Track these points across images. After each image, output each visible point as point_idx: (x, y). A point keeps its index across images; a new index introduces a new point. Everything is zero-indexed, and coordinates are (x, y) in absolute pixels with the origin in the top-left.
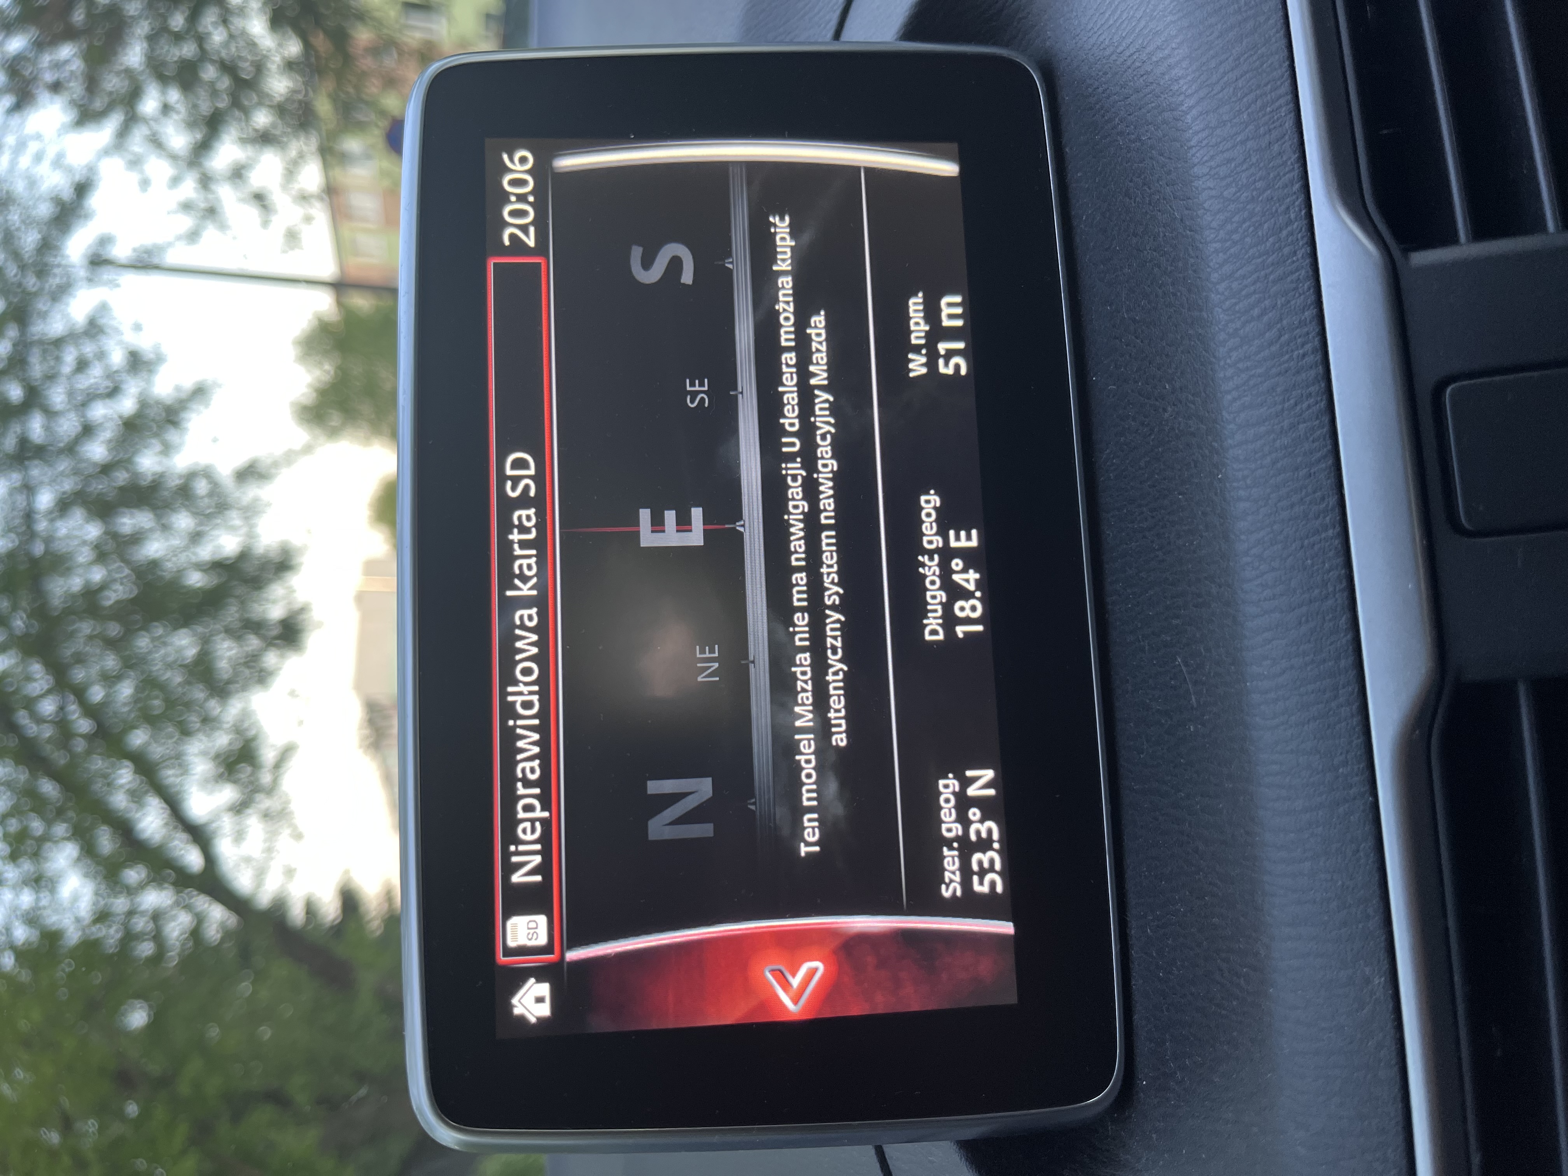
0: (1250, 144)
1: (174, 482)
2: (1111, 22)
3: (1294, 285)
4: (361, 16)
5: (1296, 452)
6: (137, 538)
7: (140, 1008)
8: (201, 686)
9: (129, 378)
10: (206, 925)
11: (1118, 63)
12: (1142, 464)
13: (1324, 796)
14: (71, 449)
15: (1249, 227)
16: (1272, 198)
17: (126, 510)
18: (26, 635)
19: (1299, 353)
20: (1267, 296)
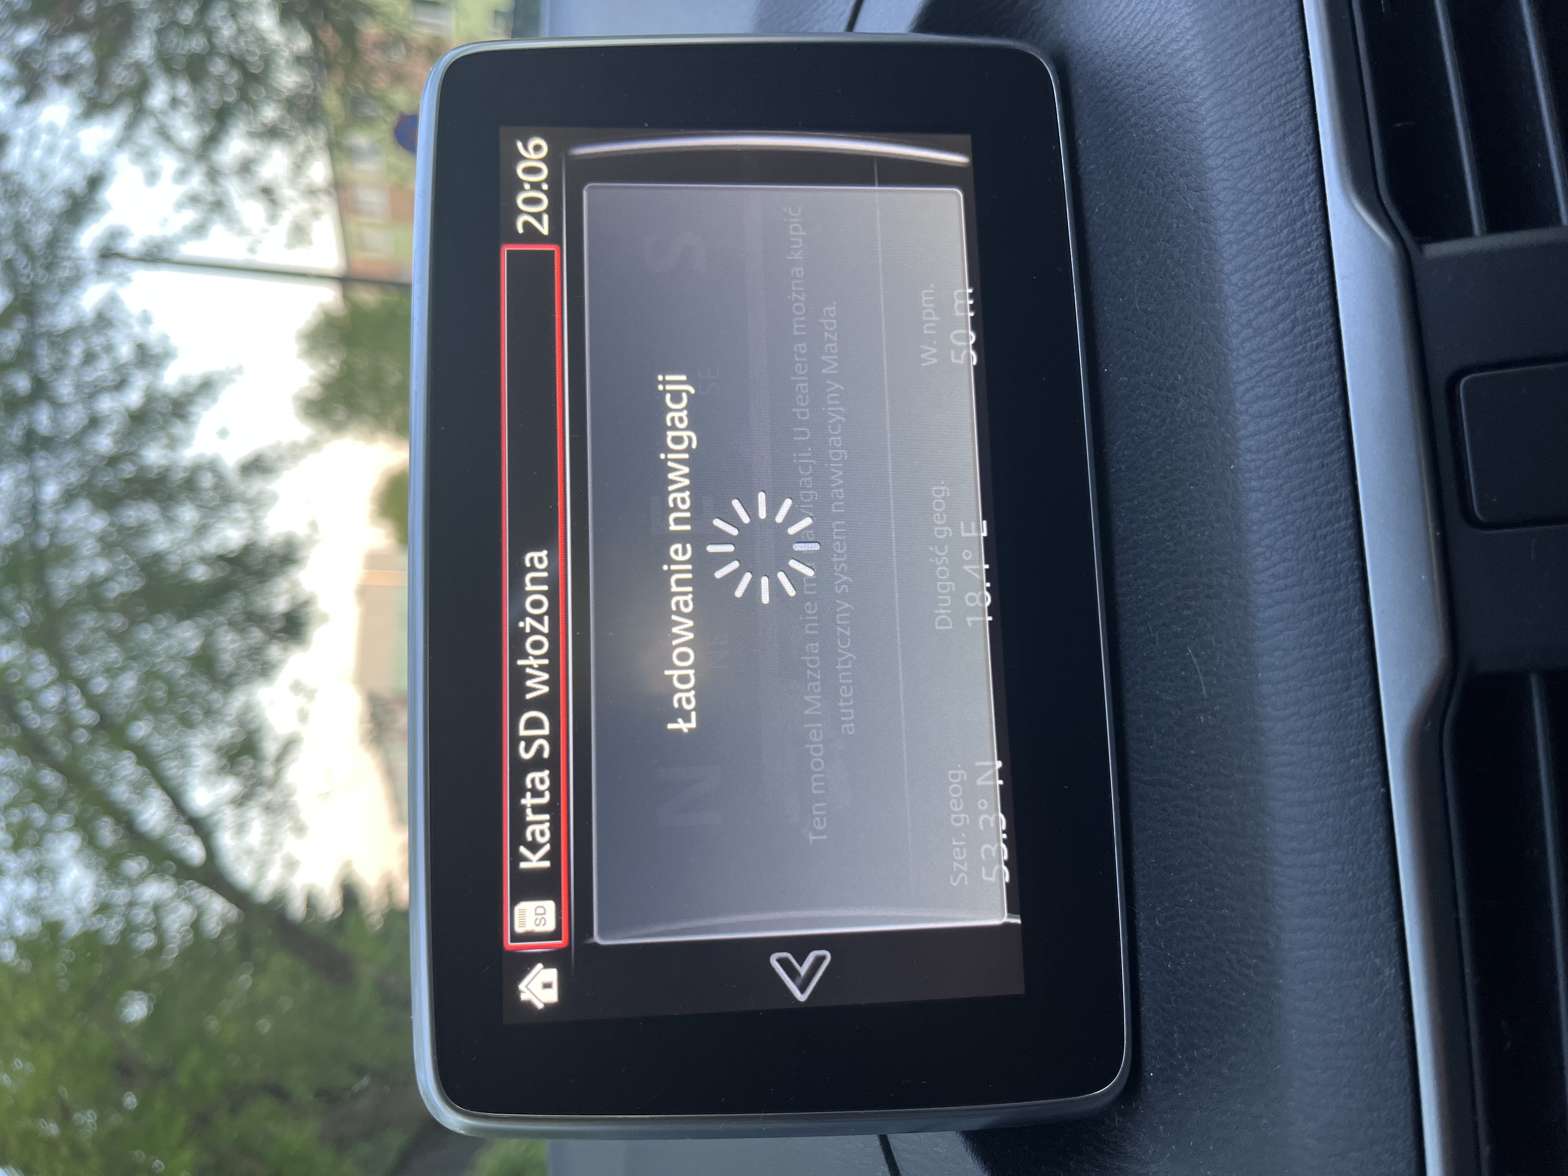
0: (1264, 136)
1: (180, 476)
2: (1125, 14)
3: (1308, 276)
4: (370, 11)
5: (1309, 443)
6: (141, 530)
7: (140, 999)
8: (204, 679)
9: (136, 371)
10: (205, 917)
11: (1132, 55)
12: (1154, 454)
13: (1335, 788)
14: (78, 440)
15: (1263, 218)
16: (1286, 190)
17: (132, 502)
18: (31, 626)
19: (1313, 344)
20: (1280, 287)
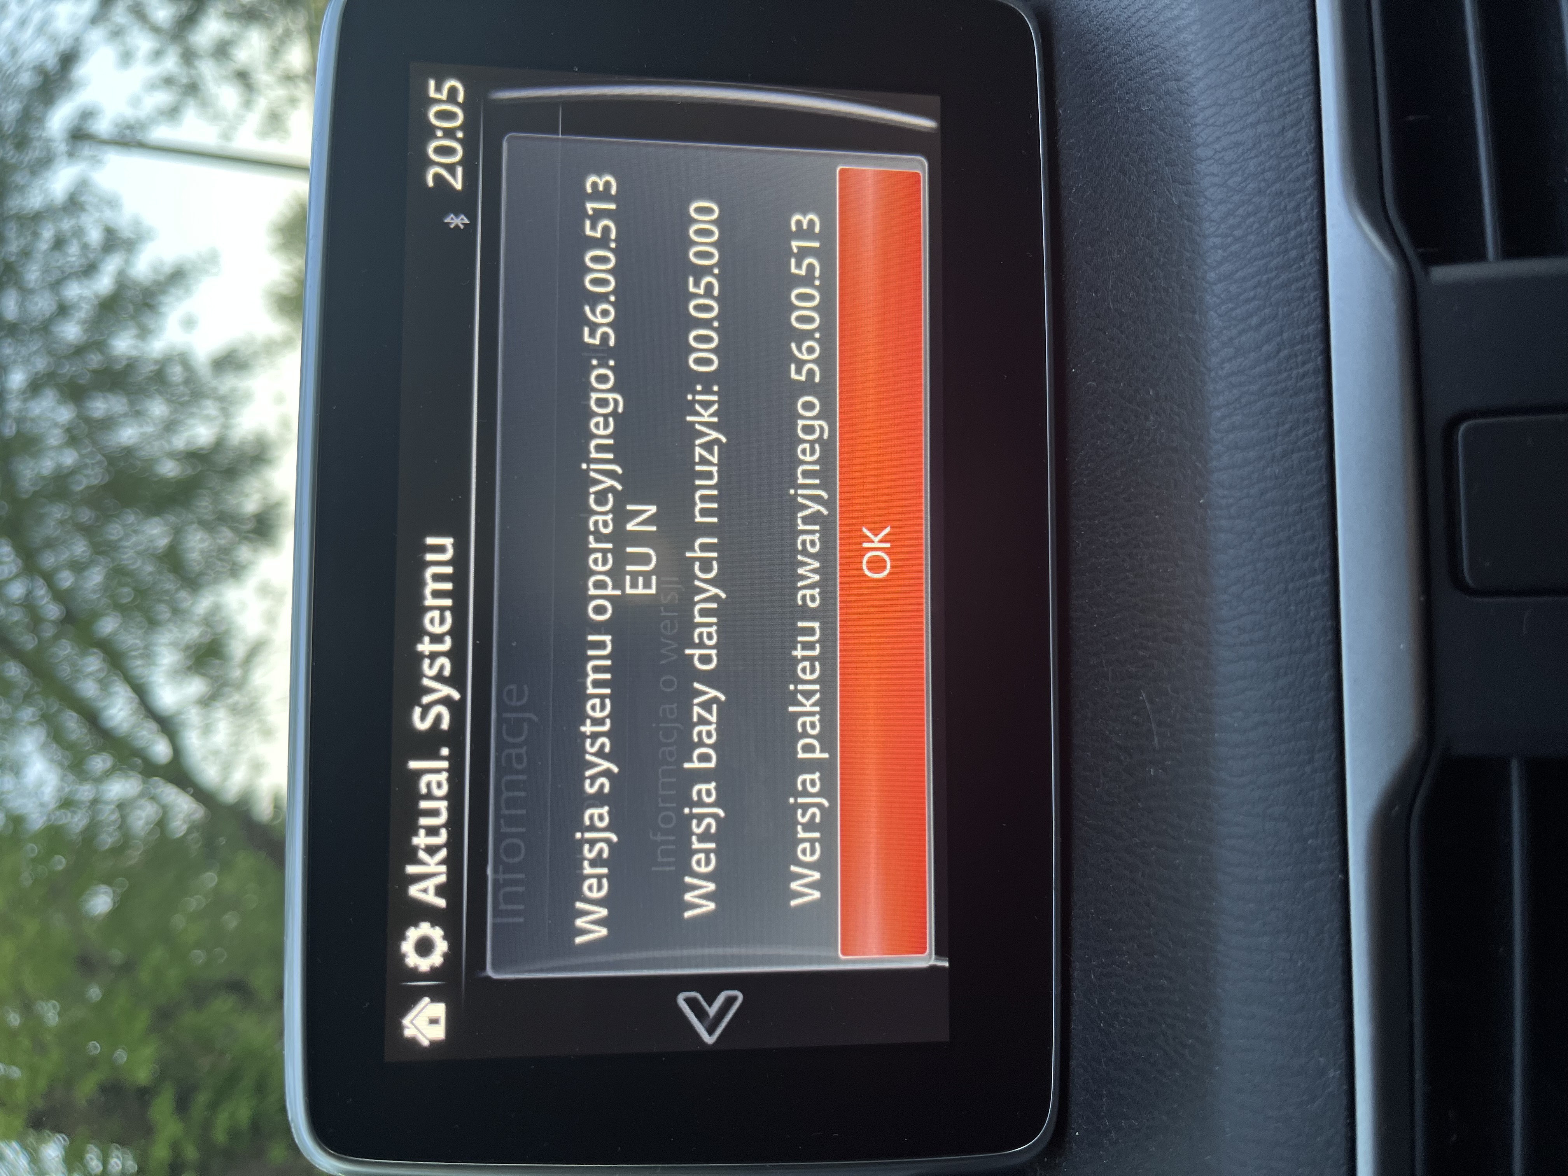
0: (1260, 128)
1: (148, 369)
3: (1298, 294)
5: (1288, 483)
6: (108, 423)
7: (104, 893)
8: (172, 577)
9: (106, 256)
10: (171, 816)
11: (1121, 19)
12: (1118, 473)
13: (1290, 868)
14: (45, 328)
15: (1254, 222)
16: (1281, 193)
17: (99, 394)
19: (1299, 373)
20: (1268, 303)
